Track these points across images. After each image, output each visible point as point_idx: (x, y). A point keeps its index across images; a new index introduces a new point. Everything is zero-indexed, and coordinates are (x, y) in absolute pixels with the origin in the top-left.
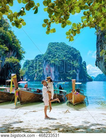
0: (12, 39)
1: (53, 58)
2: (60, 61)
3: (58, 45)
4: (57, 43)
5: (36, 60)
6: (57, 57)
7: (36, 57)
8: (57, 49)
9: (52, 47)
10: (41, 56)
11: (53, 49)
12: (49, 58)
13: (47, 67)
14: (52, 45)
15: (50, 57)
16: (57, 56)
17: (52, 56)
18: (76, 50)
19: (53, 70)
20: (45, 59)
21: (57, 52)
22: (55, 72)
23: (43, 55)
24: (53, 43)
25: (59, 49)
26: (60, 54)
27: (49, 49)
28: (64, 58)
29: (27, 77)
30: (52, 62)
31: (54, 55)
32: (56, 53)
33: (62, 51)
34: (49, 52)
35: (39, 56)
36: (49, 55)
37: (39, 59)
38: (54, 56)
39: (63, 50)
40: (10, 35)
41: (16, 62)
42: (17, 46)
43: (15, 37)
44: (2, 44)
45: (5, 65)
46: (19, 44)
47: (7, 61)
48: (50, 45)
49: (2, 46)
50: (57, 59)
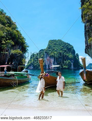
0: (17, 36)
2: (57, 53)
3: (56, 42)
4: (55, 40)
5: (40, 53)
7: (40, 51)
8: (55, 44)
11: (52, 45)
13: (48, 58)
14: (51, 42)
15: (50, 51)
16: (55, 50)
17: (52, 50)
18: (70, 45)
20: (46, 52)
21: (56, 47)
22: (54, 62)
23: (45, 49)
24: (52, 40)
25: (57, 44)
26: (58, 48)
27: (49, 45)
28: (61, 52)
29: (32, 66)
30: (52, 54)
32: (54, 47)
33: (59, 46)
34: (49, 47)
35: (42, 50)
36: (49, 49)
37: (42, 52)
40: (16, 33)
41: (20, 53)
42: (22, 41)
43: (21, 35)
44: (9, 39)
45: (10, 56)
46: (24, 40)
47: (12, 52)
48: (49, 42)
49: (9, 41)
50: (55, 52)
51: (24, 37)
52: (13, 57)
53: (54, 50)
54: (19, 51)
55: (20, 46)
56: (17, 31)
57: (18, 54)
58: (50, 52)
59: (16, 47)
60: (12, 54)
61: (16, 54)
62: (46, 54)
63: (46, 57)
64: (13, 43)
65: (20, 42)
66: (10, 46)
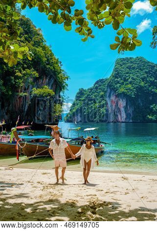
1: (122, 84)
2: (134, 88)
3: (131, 62)
4: (131, 58)
5: (96, 88)
6: (131, 83)
7: (95, 84)
8: (129, 68)
9: (121, 66)
10: (104, 82)
11: (123, 70)
12: (116, 84)
13: (113, 98)
14: (121, 63)
15: (118, 82)
16: (130, 80)
17: (122, 81)
19: (122, 103)
20: (109, 86)
21: (130, 73)
22: (126, 108)
23: (107, 80)
24: (123, 59)
25: (134, 68)
26: (135, 77)
27: (116, 70)
28: (142, 84)
29: (80, 116)
30: (122, 90)
31: (125, 78)
32: (128, 75)
33: (138, 71)
34: (117, 75)
36: (116, 79)
37: (100, 86)
38: (125, 80)
39: (141, 69)
40: (42, 53)
41: (49, 94)
42: (54, 68)
43: (52, 55)
44: (29, 68)
45: (32, 99)
46: (59, 65)
47: (36, 92)
48: (117, 63)
49: (28, 71)
50: (130, 86)
51: (58, 59)
52: (37, 102)
53: (128, 80)
54: (47, 90)
55: (50, 78)
56: (44, 48)
57: (46, 96)
58: (118, 85)
59: (43, 81)
60: (35, 97)
61: (41, 96)
62: (109, 90)
63: (110, 96)
64: (37, 75)
65: (51, 70)
66: (30, 80)
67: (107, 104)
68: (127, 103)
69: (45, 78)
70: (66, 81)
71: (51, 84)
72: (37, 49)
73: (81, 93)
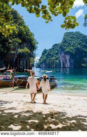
2: (74, 49)
3: (73, 34)
4: (72, 32)
5: (53, 49)
6: (72, 46)
7: (53, 46)
8: (72, 37)
9: (67, 36)
10: (58, 45)
11: (69, 39)
12: (64, 46)
13: (63, 54)
14: (67, 35)
15: (66, 46)
16: (72, 44)
17: (67, 45)
19: (68, 57)
20: (60, 48)
21: (72, 41)
22: (70, 60)
23: (59, 44)
24: (68, 32)
25: (74, 38)
26: (75, 43)
27: (64, 39)
28: (79, 46)
30: (67, 50)
32: (71, 41)
33: (76, 40)
34: (65, 41)
35: (56, 45)
36: (64, 44)
37: (55, 47)
38: (69, 44)
39: (78, 38)
40: (23, 29)
41: (27, 52)
42: (30, 38)
43: (29, 30)
44: (16, 37)
45: (18, 55)
46: (33, 36)
47: (20, 51)
48: (65, 35)
49: (16, 39)
50: (72, 47)
52: (20, 56)
54: (26, 50)
55: (28, 43)
56: (24, 27)
57: (26, 53)
58: (66, 47)
60: (20, 53)
61: (23, 53)
62: (60, 50)
63: (61, 53)
64: (20, 41)
65: (29, 39)
66: (17, 44)
67: (59, 57)
68: (70, 57)
69: (25, 43)
70: (37, 45)
71: (28, 46)
72: (20, 27)
73: (45, 51)
